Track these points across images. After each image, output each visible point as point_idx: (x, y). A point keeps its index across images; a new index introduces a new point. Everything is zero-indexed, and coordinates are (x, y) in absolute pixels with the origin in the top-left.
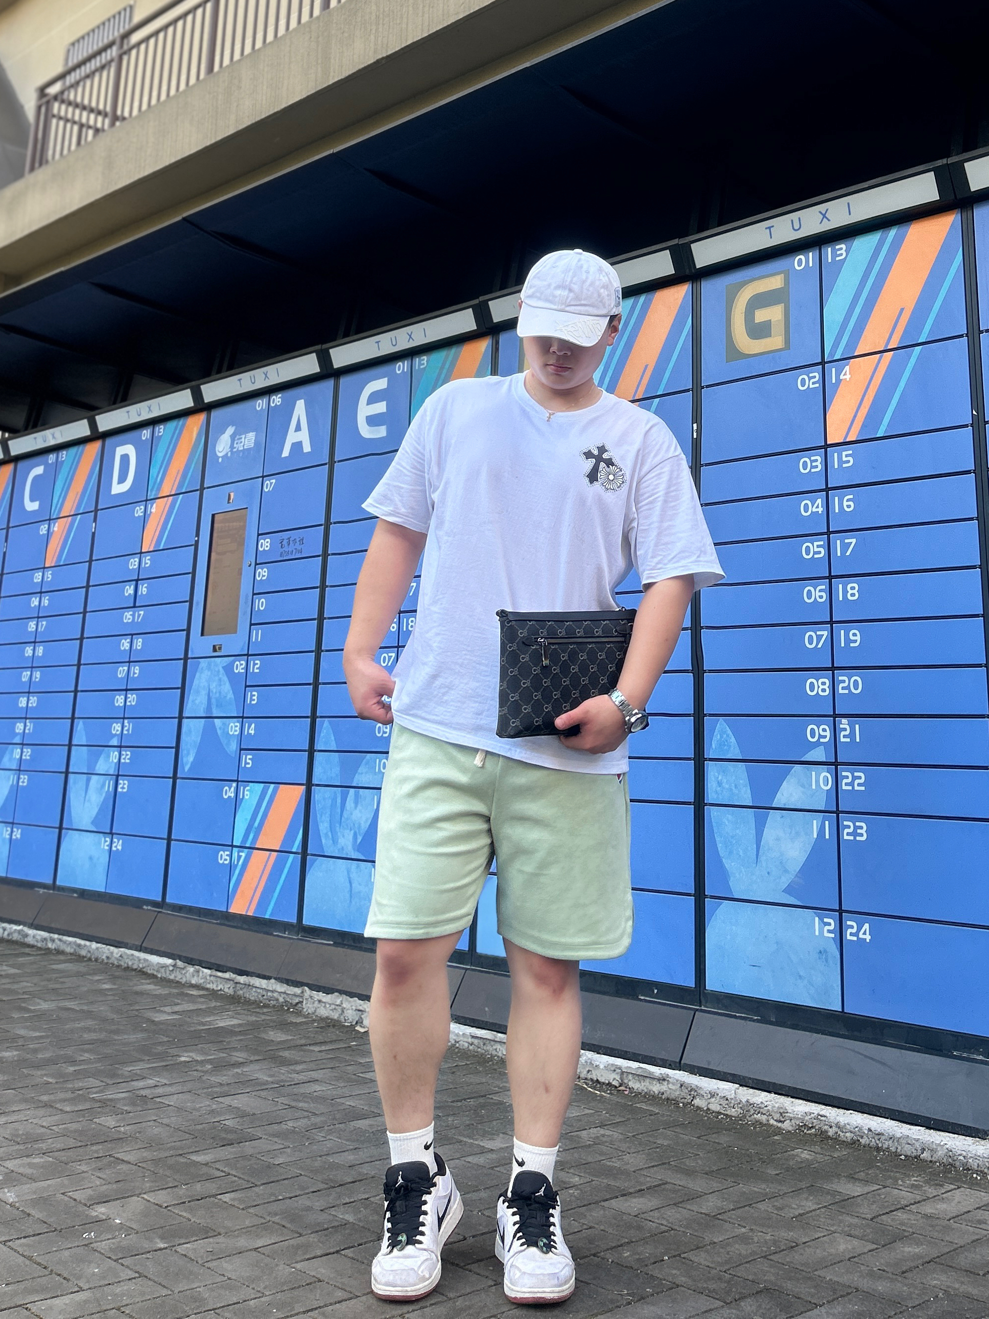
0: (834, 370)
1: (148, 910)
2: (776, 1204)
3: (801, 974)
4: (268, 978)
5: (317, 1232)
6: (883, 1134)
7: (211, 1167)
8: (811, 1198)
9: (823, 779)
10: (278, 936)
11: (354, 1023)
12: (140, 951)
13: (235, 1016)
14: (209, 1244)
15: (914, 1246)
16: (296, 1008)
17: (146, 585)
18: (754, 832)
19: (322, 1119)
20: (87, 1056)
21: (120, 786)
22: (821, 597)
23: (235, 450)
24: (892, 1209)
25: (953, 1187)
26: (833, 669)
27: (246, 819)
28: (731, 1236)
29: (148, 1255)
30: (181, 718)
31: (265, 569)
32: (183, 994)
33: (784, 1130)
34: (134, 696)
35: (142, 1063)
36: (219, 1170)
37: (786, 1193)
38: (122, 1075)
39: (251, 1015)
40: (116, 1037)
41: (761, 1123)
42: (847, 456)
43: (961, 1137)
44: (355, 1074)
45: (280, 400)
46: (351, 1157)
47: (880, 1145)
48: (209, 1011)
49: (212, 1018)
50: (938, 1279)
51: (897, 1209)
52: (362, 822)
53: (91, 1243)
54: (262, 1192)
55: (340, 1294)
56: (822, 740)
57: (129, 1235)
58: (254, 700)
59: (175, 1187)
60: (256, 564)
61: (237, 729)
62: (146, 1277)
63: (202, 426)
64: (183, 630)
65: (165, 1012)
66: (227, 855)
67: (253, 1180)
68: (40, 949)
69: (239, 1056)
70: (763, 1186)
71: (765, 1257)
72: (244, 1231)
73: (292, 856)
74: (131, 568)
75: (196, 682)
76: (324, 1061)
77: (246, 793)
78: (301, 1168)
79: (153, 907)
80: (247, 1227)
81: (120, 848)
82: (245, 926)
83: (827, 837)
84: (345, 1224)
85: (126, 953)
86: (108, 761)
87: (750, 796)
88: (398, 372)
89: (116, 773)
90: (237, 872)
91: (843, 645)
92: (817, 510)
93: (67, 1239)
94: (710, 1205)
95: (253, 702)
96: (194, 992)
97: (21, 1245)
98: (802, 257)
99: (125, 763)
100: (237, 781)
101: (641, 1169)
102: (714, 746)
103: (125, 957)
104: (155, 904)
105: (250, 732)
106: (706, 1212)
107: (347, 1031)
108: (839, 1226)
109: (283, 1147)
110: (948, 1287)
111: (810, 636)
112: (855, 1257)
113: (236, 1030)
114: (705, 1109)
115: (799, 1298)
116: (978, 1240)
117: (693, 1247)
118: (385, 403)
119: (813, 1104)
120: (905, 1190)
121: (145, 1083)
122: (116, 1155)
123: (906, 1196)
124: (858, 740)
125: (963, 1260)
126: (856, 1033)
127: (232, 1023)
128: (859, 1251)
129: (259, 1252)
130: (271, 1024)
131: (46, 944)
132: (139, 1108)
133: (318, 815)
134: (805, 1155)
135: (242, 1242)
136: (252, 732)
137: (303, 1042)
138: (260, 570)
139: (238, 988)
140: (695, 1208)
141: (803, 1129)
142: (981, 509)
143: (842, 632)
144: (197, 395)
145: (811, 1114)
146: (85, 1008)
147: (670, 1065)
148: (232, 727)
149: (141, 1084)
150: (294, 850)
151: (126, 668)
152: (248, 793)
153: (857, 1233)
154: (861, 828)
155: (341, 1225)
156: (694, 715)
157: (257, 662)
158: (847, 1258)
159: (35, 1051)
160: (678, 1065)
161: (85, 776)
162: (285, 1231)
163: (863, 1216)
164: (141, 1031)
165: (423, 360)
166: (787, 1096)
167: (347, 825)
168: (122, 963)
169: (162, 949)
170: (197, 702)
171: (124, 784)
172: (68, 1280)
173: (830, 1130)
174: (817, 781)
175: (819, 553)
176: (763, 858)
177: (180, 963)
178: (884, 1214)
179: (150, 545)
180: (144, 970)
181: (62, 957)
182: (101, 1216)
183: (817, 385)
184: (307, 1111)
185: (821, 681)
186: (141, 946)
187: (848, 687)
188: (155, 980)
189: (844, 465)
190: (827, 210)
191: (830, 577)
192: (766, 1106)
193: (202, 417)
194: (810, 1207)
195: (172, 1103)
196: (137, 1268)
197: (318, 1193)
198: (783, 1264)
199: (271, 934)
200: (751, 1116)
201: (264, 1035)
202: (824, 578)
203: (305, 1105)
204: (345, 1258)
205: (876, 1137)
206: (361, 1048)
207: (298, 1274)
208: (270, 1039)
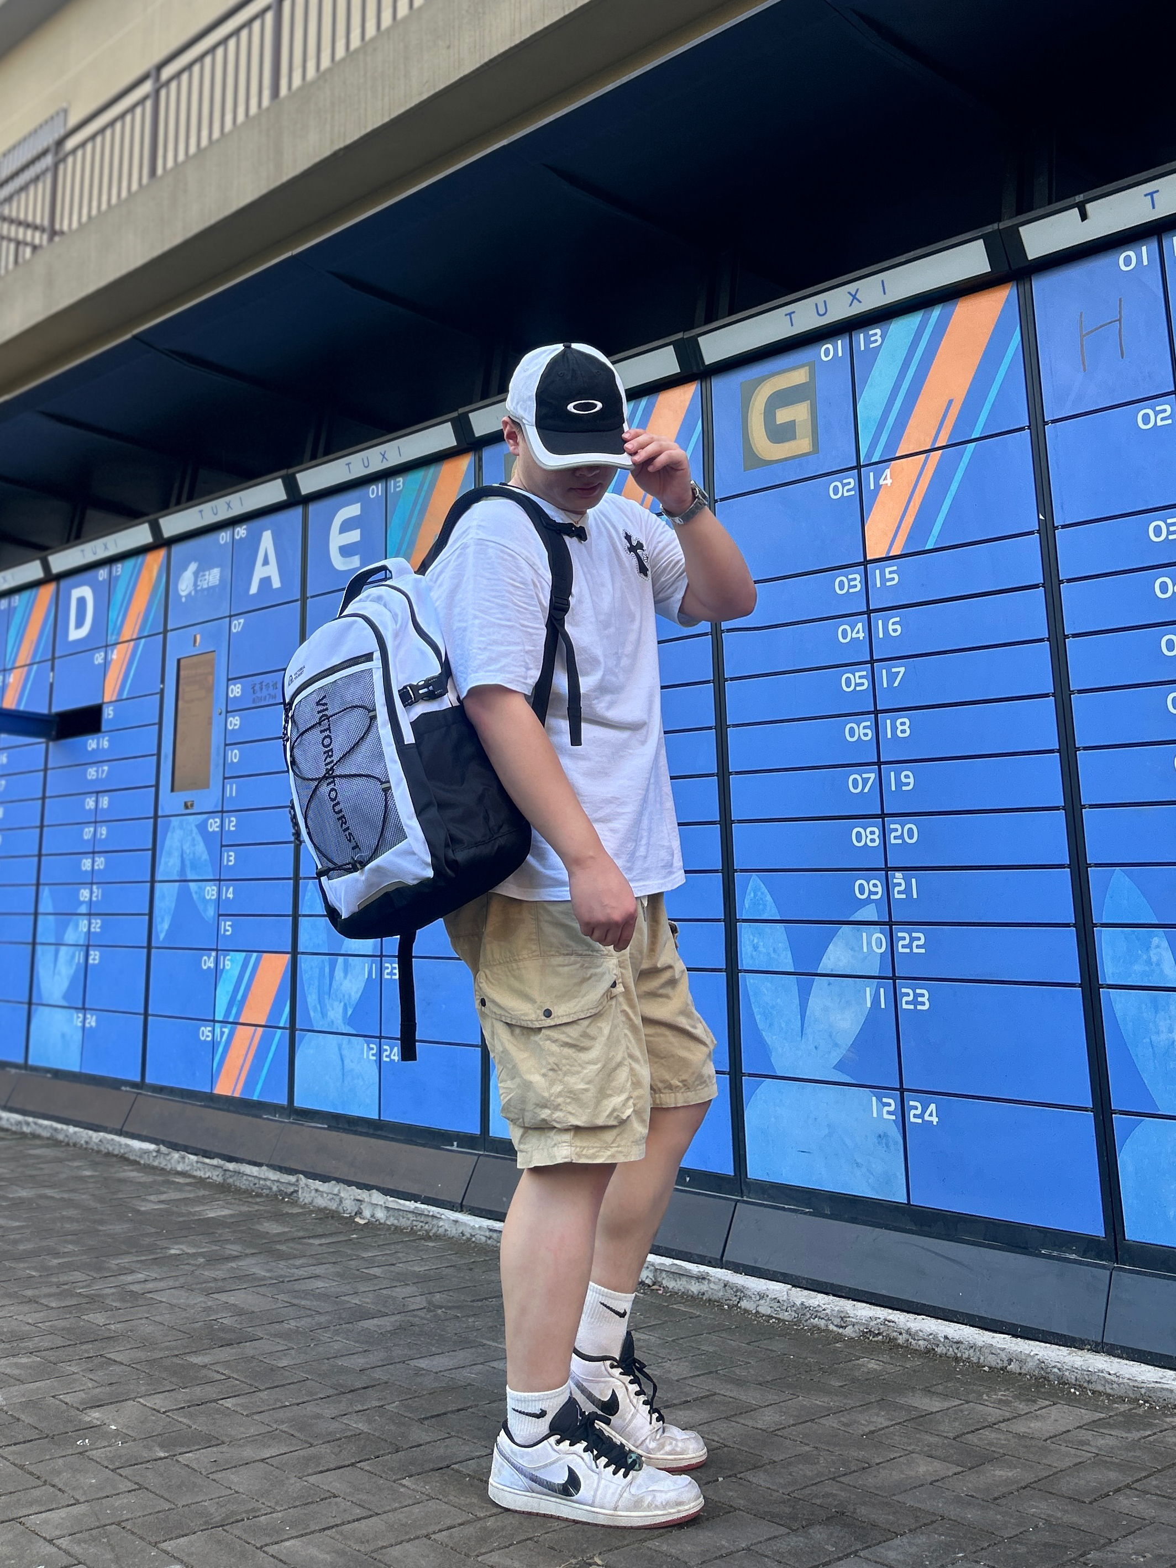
0: (871, 474)
1: (126, 1091)
2: (842, 1419)
3: (859, 1161)
4: (259, 1165)
5: (329, 1442)
6: (962, 1343)
7: (210, 1369)
8: (883, 1413)
9: (875, 940)
10: (268, 1119)
11: (353, 1214)
12: (121, 1135)
13: (226, 1206)
14: (212, 1453)
15: (1005, 1469)
16: (291, 1197)
17: (107, 738)
18: (798, 1001)
19: (328, 1318)
20: (70, 1247)
21: (91, 958)
22: (866, 735)
23: (199, 588)
24: (978, 1427)
26: (883, 816)
27: (228, 992)
28: (794, 1454)
29: (148, 1465)
30: (153, 881)
31: (237, 718)
32: (168, 1182)
33: (845, 1336)
34: (102, 859)
35: (128, 1255)
36: (218, 1372)
37: (852, 1408)
38: (109, 1268)
39: (243, 1205)
40: (100, 1228)
41: (819, 1329)
42: (890, 573)
43: (1053, 1346)
44: (358, 1270)
45: (245, 532)
46: (362, 1360)
47: (959, 1355)
48: (199, 1200)
49: (201, 1208)
50: (1036, 1507)
51: (984, 1428)
52: (353, 994)
53: (86, 1451)
54: (267, 1398)
55: (358, 1512)
56: (873, 897)
57: (126, 1442)
58: (231, 861)
59: (172, 1390)
60: (227, 712)
61: (214, 893)
62: (147, 1489)
63: (162, 563)
64: (152, 786)
65: (151, 1201)
66: (209, 1031)
68: (15, 1133)
69: (234, 1249)
70: (827, 1399)
71: (833, 1479)
72: (249, 1439)
73: (279, 1031)
75: (168, 843)
76: (325, 1255)
77: (227, 962)
78: (308, 1371)
79: (133, 1088)
80: (253, 1436)
81: (93, 1024)
82: (231, 1108)
83: (883, 1006)
84: (359, 1435)
85: (106, 1138)
86: (78, 930)
87: (791, 961)
88: (372, 496)
89: (86, 943)
90: (221, 1049)
91: (893, 788)
92: (858, 635)
93: (59, 1445)
94: (767, 1419)
95: (230, 865)
96: (181, 1180)
97: (14, 1453)
98: (829, 346)
99: (95, 933)
100: (217, 950)
101: (685, 1378)
102: (747, 906)
103: (105, 1142)
104: (134, 1085)
105: (228, 897)
106: (764, 1427)
107: (346, 1223)
108: (917, 1445)
109: (286, 1348)
110: (1049, 1516)
111: (855, 780)
112: (938, 1481)
113: (228, 1220)
114: (754, 1312)
115: (876, 1526)
116: (1080, 1463)
117: (750, 1467)
118: (360, 530)
119: (879, 1308)
120: (992, 1405)
121: (134, 1277)
122: (108, 1356)
123: (991, 1411)
124: (915, 896)
125: (1065, 1486)
126: (925, 1228)
127: (223, 1213)
128: (942, 1474)
129: (267, 1463)
130: (266, 1215)
131: (21, 1128)
132: (129, 1305)
133: (306, 988)
134: (873, 1365)
135: (249, 1453)
136: (230, 896)
137: (301, 1234)
138: (231, 718)
139: (227, 1176)
140: (750, 1423)
141: (868, 1336)
142: (1052, 628)
143: (892, 774)
144: (156, 530)
145: (876, 1318)
146: (66, 1196)
147: (710, 1262)
148: (208, 891)
149: (129, 1278)
150: (281, 1025)
151: (92, 829)
152: (229, 963)
153: (937, 1453)
154: (922, 995)
155: (355, 1435)
156: (722, 871)
157: (233, 819)
158: (929, 1481)
159: (16, 1242)
160: (719, 1262)
161: (53, 948)
162: (294, 1441)
163: (945, 1435)
164: (126, 1221)
165: (399, 481)
166: (848, 1298)
167: (336, 996)
168: (102, 1148)
169: (144, 1133)
170: (170, 864)
171: (95, 955)
172: (63, 1492)
173: (901, 1337)
174: (870, 943)
175: (862, 684)
176: (809, 1030)
177: (163, 1149)
178: (968, 1433)
179: (113, 694)
180: (126, 1156)
181: (38, 1142)
182: (95, 1421)
183: (853, 493)
184: (310, 1309)
185: (869, 830)
186: (121, 1130)
187: (901, 837)
188: (138, 1166)
189: (888, 584)
190: (857, 290)
191: (876, 712)
192: (824, 1310)
193: (162, 553)
194: (881, 1423)
195: (164, 1300)
196: (137, 1479)
197: (328, 1399)
198: (855, 1487)
199: (261, 1117)
200: (807, 1320)
201: (258, 1227)
202: (869, 713)
203: (308, 1303)
204: (362, 1472)
205: (955, 1346)
206: (362, 1241)
207: (311, 1489)
208: (266, 1230)
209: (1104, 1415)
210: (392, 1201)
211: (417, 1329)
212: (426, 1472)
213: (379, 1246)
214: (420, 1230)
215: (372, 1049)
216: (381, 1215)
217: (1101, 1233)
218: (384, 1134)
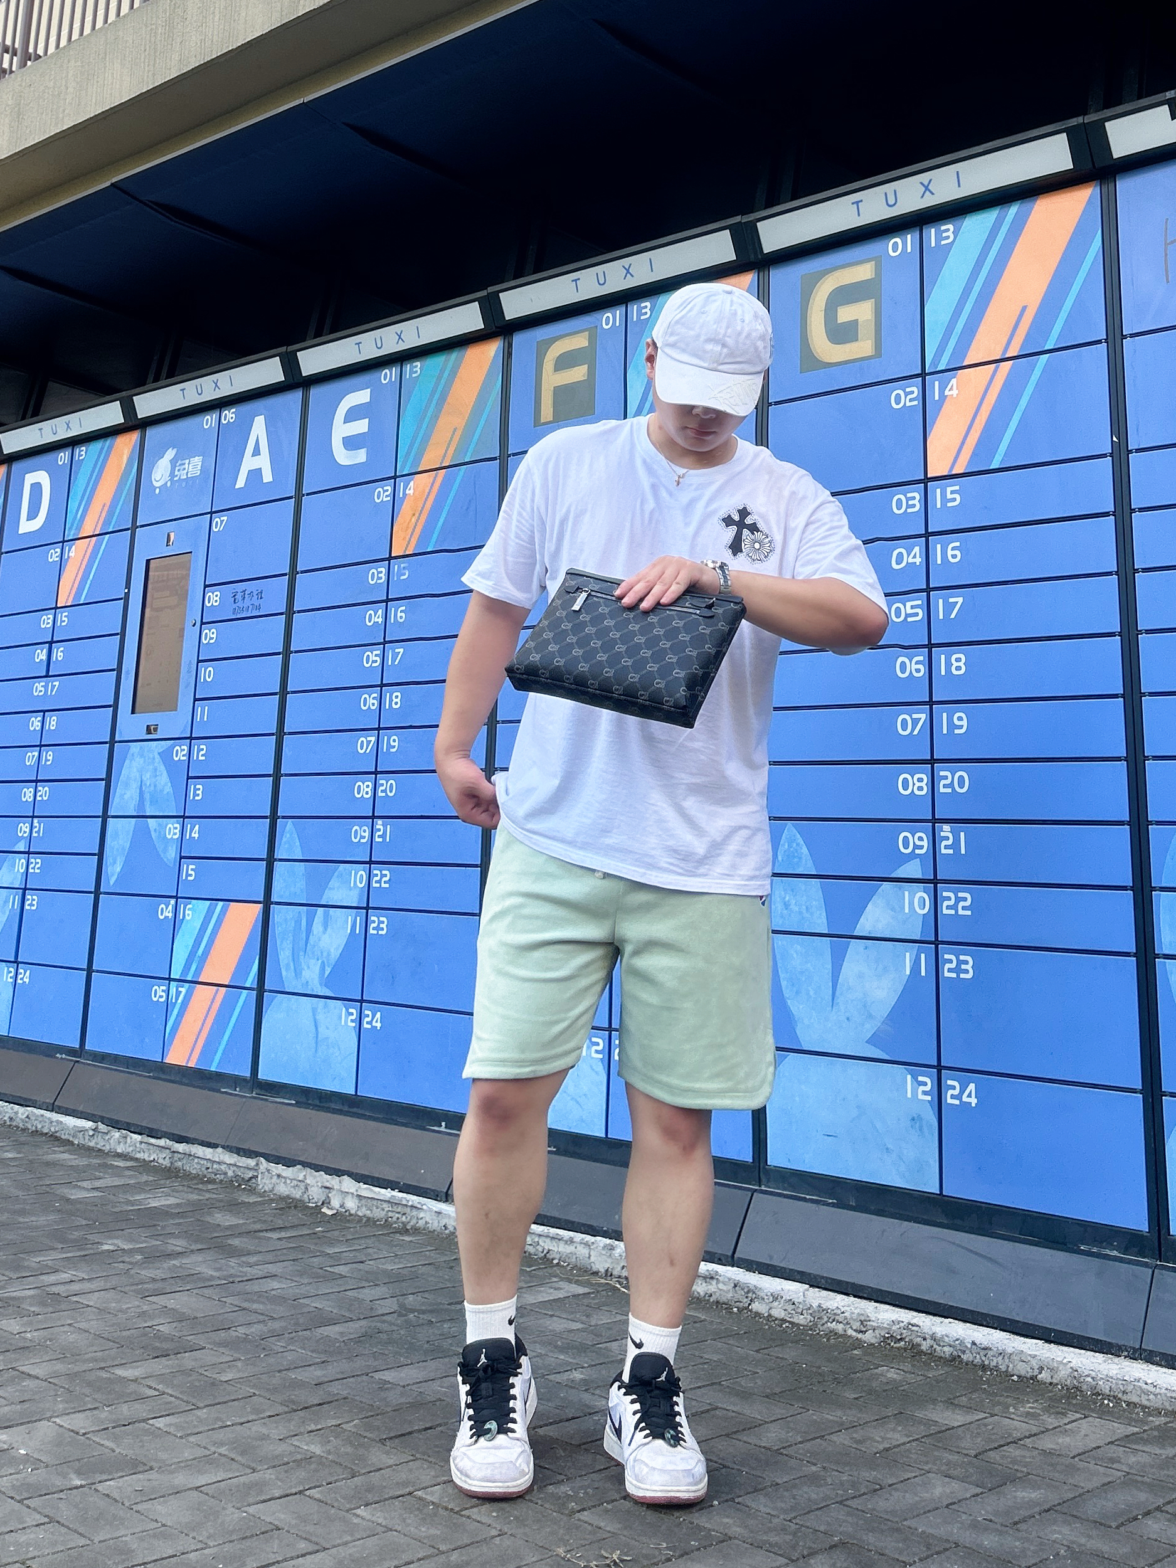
0: (937, 383)
1: (62, 1059)
2: (855, 1435)
3: (890, 1146)
4: (214, 1146)
5: (275, 1466)
6: (990, 1349)
7: (140, 1384)
8: (900, 1428)
9: (918, 900)
10: (226, 1092)
11: (319, 1204)
12: (52, 1111)
13: (172, 1194)
14: (137, 1481)
15: (1028, 1490)
16: (248, 1184)
17: (62, 649)
18: (830, 966)
19: (283, 1324)
21: (27, 903)
22: (918, 671)
23: (176, 479)
24: (1002, 1443)
25: (1078, 1416)
26: (932, 761)
27: (187, 946)
28: (798, 1475)
29: (61, 1495)
30: (105, 817)
31: (214, 630)
32: (105, 1166)
33: (864, 1342)
34: (46, 788)
35: (52, 1252)
36: (150, 1387)
37: (867, 1422)
39: (191, 1193)
40: (21, 1220)
41: (836, 1334)
42: (952, 492)
44: (321, 1268)
45: (234, 416)
46: (319, 1373)
47: (986, 1363)
48: (139, 1188)
49: (143, 1196)
50: (1060, 1533)
51: (1008, 1444)
52: (332, 950)
54: (205, 1416)
55: (305, 1546)
56: (917, 851)
57: (37, 1469)
58: (198, 795)
60: (202, 623)
61: (177, 831)
62: (59, 1522)
63: (134, 447)
64: (109, 706)
65: (83, 1188)
66: (163, 991)
67: (194, 1401)
69: (178, 1244)
70: (839, 1413)
71: (841, 1503)
72: (182, 1464)
73: (245, 992)
74: (43, 626)
75: (125, 772)
76: (285, 1251)
77: (187, 912)
78: (254, 1387)
79: (69, 1055)
80: (187, 1461)
81: (27, 980)
82: (184, 1079)
83: (923, 974)
84: (310, 1458)
85: (33, 1114)
86: (13, 871)
87: (825, 921)
88: (384, 382)
89: (23, 886)
90: (175, 1013)
91: (945, 732)
92: (914, 560)
94: (771, 1436)
95: (197, 798)
96: (121, 1163)
98: (898, 240)
99: (34, 873)
100: (176, 897)
103: (33, 1118)
104: (71, 1051)
105: (193, 835)
106: (767, 1445)
107: (311, 1214)
108: (934, 1464)
109: (232, 1359)
110: (1073, 1542)
111: (904, 721)
112: (954, 1503)
113: (174, 1211)
114: (766, 1315)
115: (883, 1555)
116: (1109, 1483)
117: (750, 1490)
118: (367, 420)
119: (903, 1310)
120: (1018, 1419)
121: (58, 1277)
122: (20, 1368)
123: (1017, 1426)
124: (963, 852)
125: (1093, 1508)
126: (959, 1222)
127: (168, 1202)
128: (960, 1496)
129: (201, 1491)
130: (217, 1204)
132: (50, 1309)
133: (278, 942)
134: (892, 1374)
135: (181, 1479)
136: (196, 835)
137: (258, 1226)
138: (207, 631)
139: (176, 1159)
140: (753, 1440)
141: (889, 1341)
142: (1122, 561)
143: (945, 715)
144: (129, 409)
145: (900, 1322)
147: (720, 1259)
148: (170, 828)
149: (52, 1278)
150: (248, 985)
151: (36, 754)
152: (190, 912)
153: (955, 1473)
154: (966, 962)
155: (306, 1459)
157: (202, 747)
158: (945, 1504)
160: (730, 1259)
162: (234, 1465)
163: (965, 1452)
164: (53, 1211)
165: (417, 366)
166: (871, 1300)
167: (313, 953)
168: (30, 1127)
169: (81, 1109)
170: (126, 797)
173: (924, 1343)
174: (911, 903)
175: (917, 614)
176: (840, 1000)
177: (102, 1127)
178: (990, 1450)
179: (68, 598)
180: (58, 1134)
183: (915, 403)
184: (262, 1314)
185: (917, 776)
186: (53, 1105)
187: (951, 785)
188: (71, 1148)
189: (949, 504)
190: (930, 181)
191: (930, 646)
192: (843, 1313)
193: (135, 436)
194: (897, 1440)
195: (91, 1303)
196: (47, 1511)
197: (276, 1417)
198: (864, 1512)
199: (219, 1091)
200: (823, 1325)
201: (208, 1219)
202: (923, 646)
203: (261, 1307)
204: (311, 1500)
205: (983, 1353)
206: (328, 1235)
207: (250, 1521)
208: (217, 1223)
209: (1138, 1429)
210: (366, 1189)
211: (384, 1336)
212: (386, 1500)
213: (347, 1241)
214: (395, 1223)
215: (352, 1014)
216: (351, 1204)
217: (1144, 1227)
218: (360, 1112)
